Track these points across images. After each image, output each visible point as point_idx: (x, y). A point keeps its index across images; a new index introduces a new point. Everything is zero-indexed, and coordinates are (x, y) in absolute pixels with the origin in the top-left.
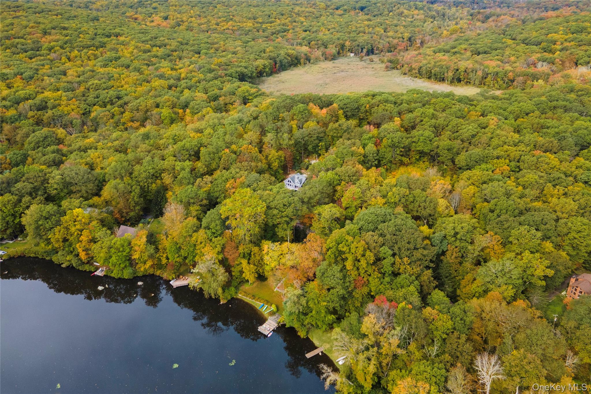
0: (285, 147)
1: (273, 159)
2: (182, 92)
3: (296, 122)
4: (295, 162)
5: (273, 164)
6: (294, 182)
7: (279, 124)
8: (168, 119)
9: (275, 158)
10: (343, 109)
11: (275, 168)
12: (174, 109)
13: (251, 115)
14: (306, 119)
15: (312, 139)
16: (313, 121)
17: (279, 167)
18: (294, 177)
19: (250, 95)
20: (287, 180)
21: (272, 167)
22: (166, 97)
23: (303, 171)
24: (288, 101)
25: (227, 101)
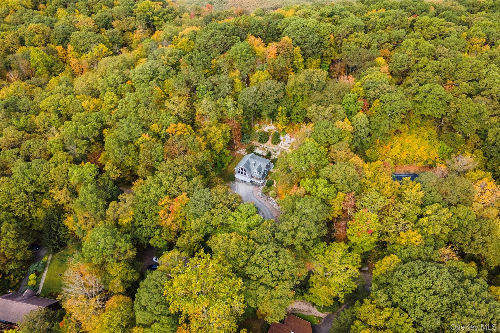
0: (230, 118)
1: (215, 138)
2: (55, 11)
3: (237, 72)
4: (243, 134)
6: (250, 171)
7: (214, 79)
8: (41, 65)
9: (218, 136)
10: (299, 44)
12: (48, 45)
13: (168, 61)
14: (252, 67)
15: (268, 103)
16: (263, 70)
18: (249, 163)
19: (154, 14)
21: (214, 149)
22: (32, 25)
24: (219, 36)
25: (125, 27)
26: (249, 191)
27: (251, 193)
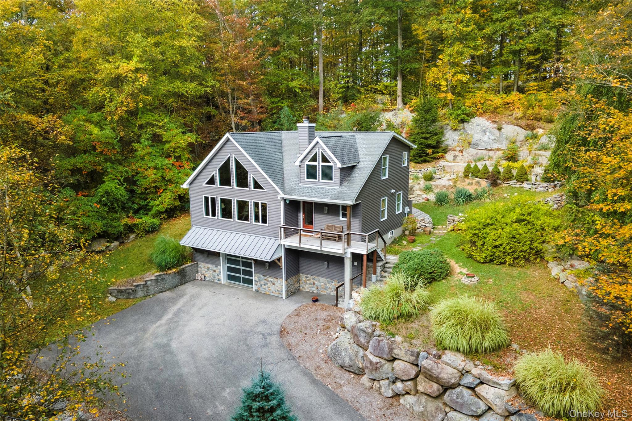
6: (275, 172)
18: (274, 141)
20: (210, 164)
26: (260, 329)
27: (274, 339)
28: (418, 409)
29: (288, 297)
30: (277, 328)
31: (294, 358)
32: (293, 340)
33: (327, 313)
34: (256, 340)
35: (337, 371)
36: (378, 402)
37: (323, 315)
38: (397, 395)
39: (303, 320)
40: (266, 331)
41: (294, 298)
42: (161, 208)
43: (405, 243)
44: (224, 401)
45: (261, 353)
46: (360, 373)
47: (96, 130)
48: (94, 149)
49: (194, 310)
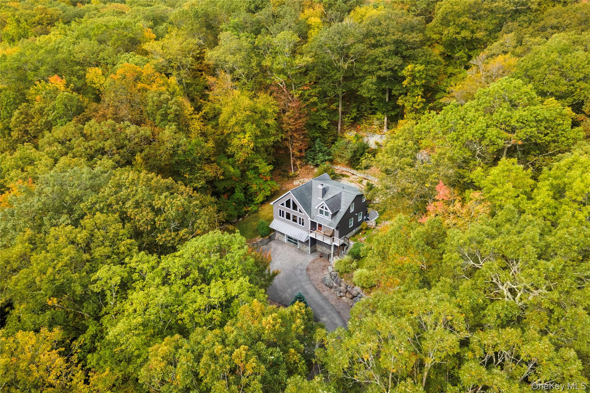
0: (279, 79)
1: (233, 120)
4: (314, 139)
5: (235, 142)
6: (308, 207)
9: (241, 116)
11: (241, 156)
17: (256, 150)
18: (309, 188)
20: (283, 199)
21: (230, 150)
23: (339, 169)
26: (300, 267)
27: (305, 272)
28: (346, 301)
29: (311, 253)
30: (306, 267)
31: (310, 280)
32: (311, 273)
33: (324, 263)
34: (298, 272)
35: (324, 286)
36: (335, 298)
37: (323, 264)
38: (341, 297)
39: (316, 265)
40: (302, 269)
41: (313, 254)
42: (258, 202)
43: (360, 234)
44: (288, 293)
45: (300, 277)
46: (331, 288)
47: (232, 169)
48: (232, 178)
49: (276, 256)
